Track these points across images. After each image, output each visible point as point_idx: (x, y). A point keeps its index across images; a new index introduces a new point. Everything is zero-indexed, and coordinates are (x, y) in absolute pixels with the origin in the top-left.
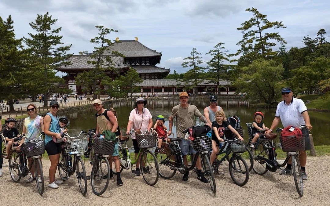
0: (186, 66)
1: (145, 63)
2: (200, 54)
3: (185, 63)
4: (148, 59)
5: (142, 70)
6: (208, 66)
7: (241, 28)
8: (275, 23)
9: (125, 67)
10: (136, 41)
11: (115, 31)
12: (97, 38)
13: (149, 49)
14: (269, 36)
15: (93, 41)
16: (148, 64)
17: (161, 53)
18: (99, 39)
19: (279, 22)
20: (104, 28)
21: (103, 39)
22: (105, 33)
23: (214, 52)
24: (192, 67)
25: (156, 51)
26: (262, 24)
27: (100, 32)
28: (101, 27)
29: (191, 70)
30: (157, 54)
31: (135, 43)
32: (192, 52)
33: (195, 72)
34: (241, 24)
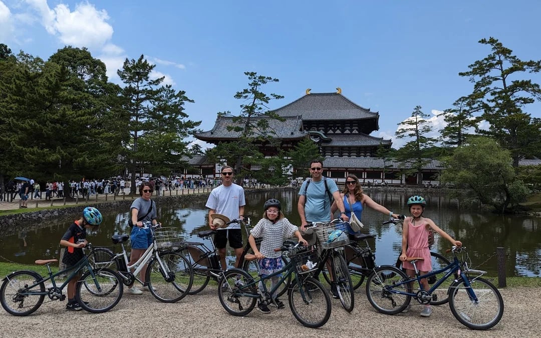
0: (403, 136)
1: (351, 130)
2: (429, 116)
3: (401, 131)
4: (348, 123)
5: (344, 141)
6: (441, 137)
7: (467, 73)
8: (529, 63)
9: (302, 135)
10: (338, 94)
11: (274, 80)
12: (246, 91)
13: (358, 107)
14: (518, 85)
15: (239, 96)
16: (355, 132)
17: (377, 113)
18: (249, 92)
19: (537, 62)
20: (258, 75)
21: (255, 92)
22: (259, 83)
23: (451, 112)
24: (414, 138)
25: (369, 110)
26: (507, 65)
27: (251, 81)
28: (252, 74)
29: (412, 142)
30: (372, 116)
31: (336, 97)
32: (414, 113)
33: (418, 146)
34: (469, 66)
